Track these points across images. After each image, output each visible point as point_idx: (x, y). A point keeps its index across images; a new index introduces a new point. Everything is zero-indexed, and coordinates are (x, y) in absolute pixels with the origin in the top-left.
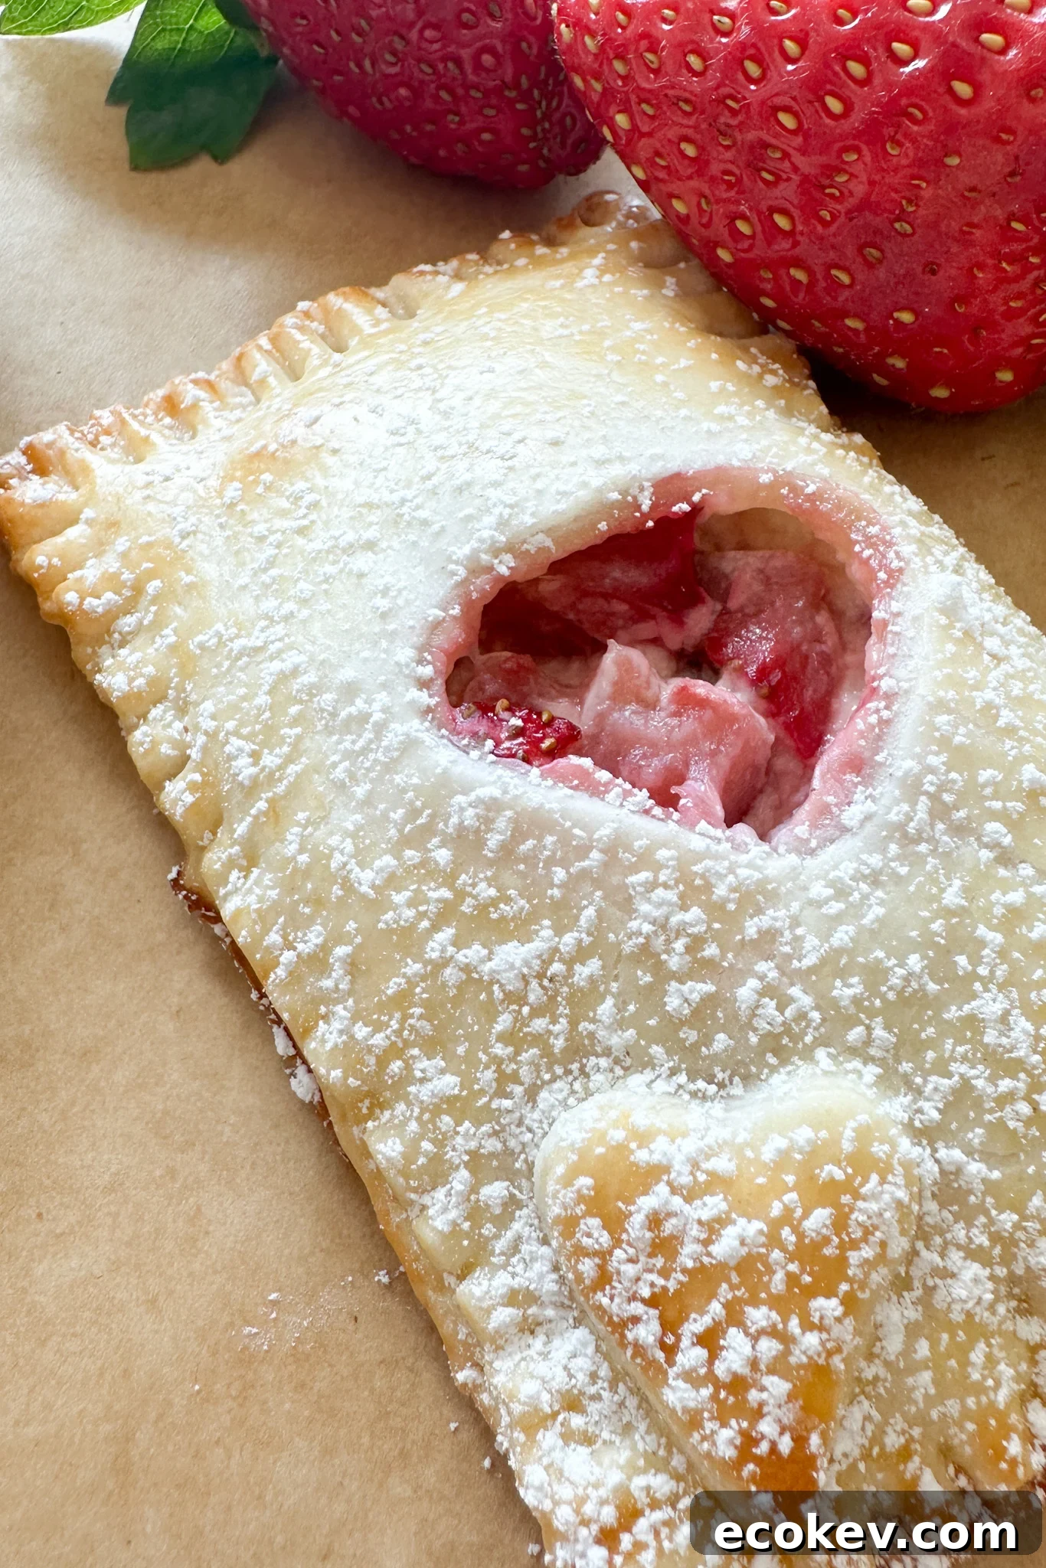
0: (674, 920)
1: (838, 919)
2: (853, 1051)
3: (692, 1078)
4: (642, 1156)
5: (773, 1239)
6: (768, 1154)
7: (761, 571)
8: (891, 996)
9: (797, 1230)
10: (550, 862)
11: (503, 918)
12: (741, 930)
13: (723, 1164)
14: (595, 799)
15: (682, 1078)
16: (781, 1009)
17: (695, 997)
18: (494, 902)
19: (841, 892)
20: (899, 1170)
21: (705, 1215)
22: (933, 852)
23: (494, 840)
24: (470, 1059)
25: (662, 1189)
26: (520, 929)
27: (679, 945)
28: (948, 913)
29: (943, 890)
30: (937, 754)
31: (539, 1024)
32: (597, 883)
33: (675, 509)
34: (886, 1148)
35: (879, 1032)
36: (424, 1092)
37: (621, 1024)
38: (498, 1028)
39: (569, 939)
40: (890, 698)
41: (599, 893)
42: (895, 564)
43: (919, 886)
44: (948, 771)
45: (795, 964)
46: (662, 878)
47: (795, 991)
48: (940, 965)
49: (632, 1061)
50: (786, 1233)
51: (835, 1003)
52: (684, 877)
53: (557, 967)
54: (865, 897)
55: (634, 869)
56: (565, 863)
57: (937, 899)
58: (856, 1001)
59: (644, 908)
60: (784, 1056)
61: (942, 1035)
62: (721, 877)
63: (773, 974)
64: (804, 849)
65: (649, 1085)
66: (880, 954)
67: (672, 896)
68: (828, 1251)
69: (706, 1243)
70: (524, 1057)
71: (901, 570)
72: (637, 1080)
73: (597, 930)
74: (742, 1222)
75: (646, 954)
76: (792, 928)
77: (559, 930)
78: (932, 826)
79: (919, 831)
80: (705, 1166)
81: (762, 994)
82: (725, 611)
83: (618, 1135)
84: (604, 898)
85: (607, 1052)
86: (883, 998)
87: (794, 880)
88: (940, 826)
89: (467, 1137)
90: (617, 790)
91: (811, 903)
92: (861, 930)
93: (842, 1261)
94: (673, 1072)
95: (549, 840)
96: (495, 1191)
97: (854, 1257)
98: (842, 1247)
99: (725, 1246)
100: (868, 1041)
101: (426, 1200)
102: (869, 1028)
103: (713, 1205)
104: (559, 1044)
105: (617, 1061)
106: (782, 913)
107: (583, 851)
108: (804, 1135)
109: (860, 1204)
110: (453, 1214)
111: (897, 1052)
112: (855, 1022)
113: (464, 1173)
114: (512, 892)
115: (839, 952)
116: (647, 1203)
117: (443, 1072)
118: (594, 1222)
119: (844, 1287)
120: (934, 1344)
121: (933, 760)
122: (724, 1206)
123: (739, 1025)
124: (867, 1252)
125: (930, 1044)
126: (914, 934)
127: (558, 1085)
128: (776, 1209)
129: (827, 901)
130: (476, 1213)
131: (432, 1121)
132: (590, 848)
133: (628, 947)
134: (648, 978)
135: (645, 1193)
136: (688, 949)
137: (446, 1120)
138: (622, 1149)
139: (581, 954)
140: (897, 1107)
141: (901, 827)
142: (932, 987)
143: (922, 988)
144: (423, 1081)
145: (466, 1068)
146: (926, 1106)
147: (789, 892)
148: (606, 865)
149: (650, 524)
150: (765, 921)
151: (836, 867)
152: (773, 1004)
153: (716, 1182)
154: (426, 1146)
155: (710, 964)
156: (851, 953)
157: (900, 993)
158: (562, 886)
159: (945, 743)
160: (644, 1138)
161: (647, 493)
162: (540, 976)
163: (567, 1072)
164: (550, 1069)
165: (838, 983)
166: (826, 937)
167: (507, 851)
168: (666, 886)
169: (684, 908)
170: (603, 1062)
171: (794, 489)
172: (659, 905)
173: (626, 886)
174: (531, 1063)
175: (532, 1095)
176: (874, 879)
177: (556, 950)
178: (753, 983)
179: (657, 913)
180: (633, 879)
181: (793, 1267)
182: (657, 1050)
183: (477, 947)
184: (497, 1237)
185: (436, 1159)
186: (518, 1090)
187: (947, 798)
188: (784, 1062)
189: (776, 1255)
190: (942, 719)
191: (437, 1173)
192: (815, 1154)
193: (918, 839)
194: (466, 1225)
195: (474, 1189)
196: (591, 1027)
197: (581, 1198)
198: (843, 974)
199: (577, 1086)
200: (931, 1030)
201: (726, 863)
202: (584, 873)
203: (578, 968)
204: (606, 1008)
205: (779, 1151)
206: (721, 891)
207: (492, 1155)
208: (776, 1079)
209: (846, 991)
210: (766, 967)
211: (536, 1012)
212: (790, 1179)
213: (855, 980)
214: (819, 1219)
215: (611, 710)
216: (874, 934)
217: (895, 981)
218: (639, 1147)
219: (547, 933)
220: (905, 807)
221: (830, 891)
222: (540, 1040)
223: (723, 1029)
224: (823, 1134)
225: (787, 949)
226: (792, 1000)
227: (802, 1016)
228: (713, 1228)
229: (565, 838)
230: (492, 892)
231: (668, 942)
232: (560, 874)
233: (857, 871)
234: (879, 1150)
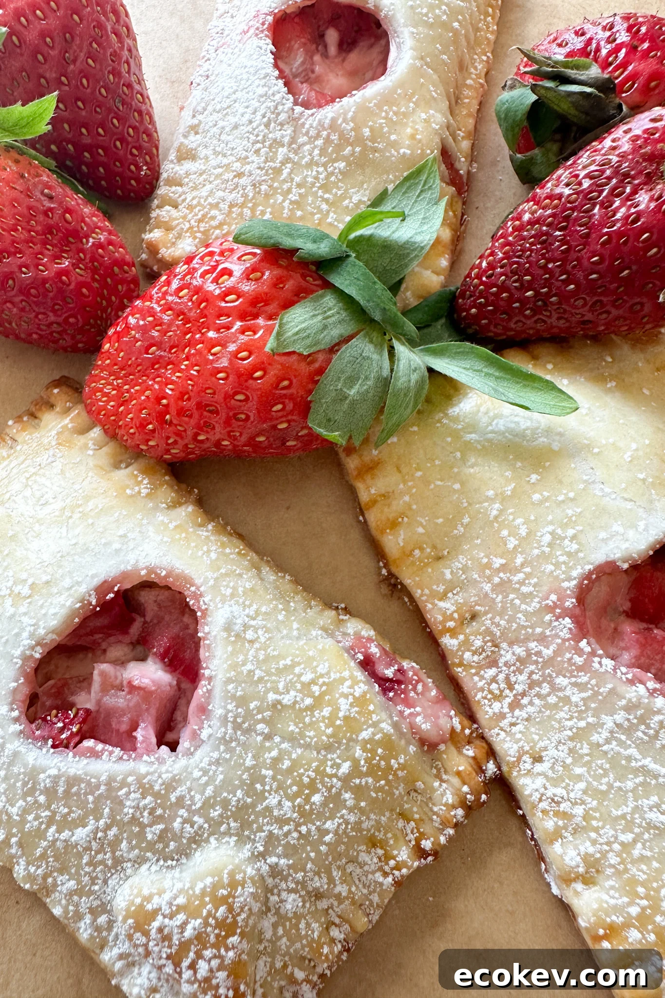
0: (141, 805)
1: (207, 784)
2: (225, 834)
3: (165, 861)
4: (149, 907)
5: (206, 924)
6: (198, 891)
7: (155, 601)
8: (234, 809)
9: (214, 918)
10: (86, 794)
11: (73, 819)
12: (169, 800)
13: (181, 900)
14: (98, 760)
15: (161, 862)
16: (192, 826)
17: (158, 832)
18: (68, 814)
19: (205, 772)
20: (249, 881)
21: (178, 923)
22: (238, 745)
23: (61, 790)
24: (77, 873)
25: (160, 918)
26: (82, 822)
27: (146, 814)
28: (248, 769)
29: (245, 760)
30: (231, 703)
31: (100, 857)
32: (107, 798)
33: (108, 598)
34: (242, 875)
35: (232, 824)
36: (64, 889)
37: (132, 848)
38: (84, 861)
39: (102, 822)
40: (210, 679)
41: (108, 802)
42: (203, 607)
43: (235, 761)
44: (237, 709)
45: (194, 807)
46: (132, 790)
47: (196, 818)
48: (250, 790)
49: (139, 861)
50: (210, 920)
51: (213, 819)
52: (141, 786)
53: (100, 835)
54: (215, 772)
55: (120, 788)
56: (92, 793)
57: (244, 764)
58: (221, 816)
59: (128, 803)
60: (198, 843)
61: (257, 817)
62: (156, 781)
63: (185, 815)
64: (189, 754)
65: (149, 869)
66: (225, 794)
67: (138, 795)
68: (228, 921)
69: (182, 932)
70: (98, 869)
71: (206, 609)
72: (145, 867)
73: (112, 816)
74: (193, 921)
75: (134, 820)
76: (189, 793)
77: (97, 820)
78: (236, 733)
79: (231, 738)
80: (175, 903)
81: (183, 823)
82: (145, 622)
83: (138, 901)
84: (112, 803)
85: (130, 860)
86: (231, 810)
87: (186, 771)
88: (239, 733)
89: (85, 903)
90: (106, 753)
91: (194, 779)
92: (216, 787)
93: (235, 922)
94: (158, 860)
95: (83, 785)
96: (102, 919)
97: (239, 919)
98: (234, 917)
99: (189, 933)
100: (229, 828)
101: (78, 925)
102: (228, 824)
103: (181, 917)
104: (110, 862)
105: (135, 861)
106: (184, 788)
107: (98, 787)
108: (209, 881)
109: (237, 900)
110: (89, 931)
111: (242, 827)
112: (222, 823)
113: (88, 916)
114: (74, 809)
115: (210, 798)
116: (156, 924)
117: (69, 880)
118: (138, 935)
119: (239, 931)
120: (284, 927)
121: (230, 707)
122: (185, 917)
123: (177, 838)
124: (243, 916)
125: (253, 822)
126: (237, 782)
127: (114, 877)
128: (205, 913)
129: (200, 777)
130: (98, 929)
131: (70, 898)
132: (100, 785)
133: (126, 819)
134: (137, 829)
135: (154, 920)
136: (150, 814)
137: (75, 898)
138: (141, 906)
139: (108, 827)
140: (246, 852)
141: (223, 738)
142: (249, 800)
143: (245, 802)
144: (63, 884)
145: (77, 877)
146: (258, 845)
147: (186, 777)
148: (107, 790)
149: (98, 609)
150: (178, 793)
151: (201, 762)
152: (189, 826)
153: (180, 909)
154: (71, 908)
155: (161, 817)
156: (214, 797)
157: (237, 807)
158: (93, 802)
159: (233, 697)
160: (148, 899)
161: (93, 596)
162: (95, 839)
163: (117, 871)
164: (110, 871)
165: (212, 811)
166: (203, 793)
167: (67, 792)
168: (134, 792)
169: (144, 798)
170: (129, 865)
171: (156, 574)
172: (133, 801)
173: (119, 797)
174: (101, 872)
175: (105, 882)
176: (217, 762)
177: (98, 828)
178: (179, 820)
179: (133, 804)
180: (120, 793)
181: (217, 931)
182: (149, 854)
183: (67, 832)
184: (109, 935)
185: (76, 912)
186: (100, 882)
187: (239, 720)
188: (199, 846)
189: (209, 929)
190: (230, 687)
191: (79, 916)
192: (215, 887)
193: (231, 741)
194: (96, 934)
195: (95, 920)
196: (121, 853)
197: (130, 928)
198: (213, 807)
199: (122, 875)
200: (253, 817)
201: (157, 775)
202: (100, 795)
203: (109, 832)
204: (124, 845)
205: (201, 889)
206: (157, 788)
207: (98, 906)
208: (198, 854)
209: (215, 814)
210: (182, 812)
211: (97, 853)
212: (207, 899)
213: (217, 808)
214: (222, 910)
215: (102, 697)
216: (221, 787)
217: (234, 803)
218: (148, 903)
219: (92, 822)
220: (223, 730)
221: (201, 773)
222: (102, 862)
223: (172, 840)
224: (216, 878)
225: (189, 802)
226: (195, 823)
227: (201, 827)
228: (183, 927)
229: (89, 783)
230: (66, 810)
231: (141, 813)
232: (91, 798)
233: (210, 761)
234: (239, 877)
